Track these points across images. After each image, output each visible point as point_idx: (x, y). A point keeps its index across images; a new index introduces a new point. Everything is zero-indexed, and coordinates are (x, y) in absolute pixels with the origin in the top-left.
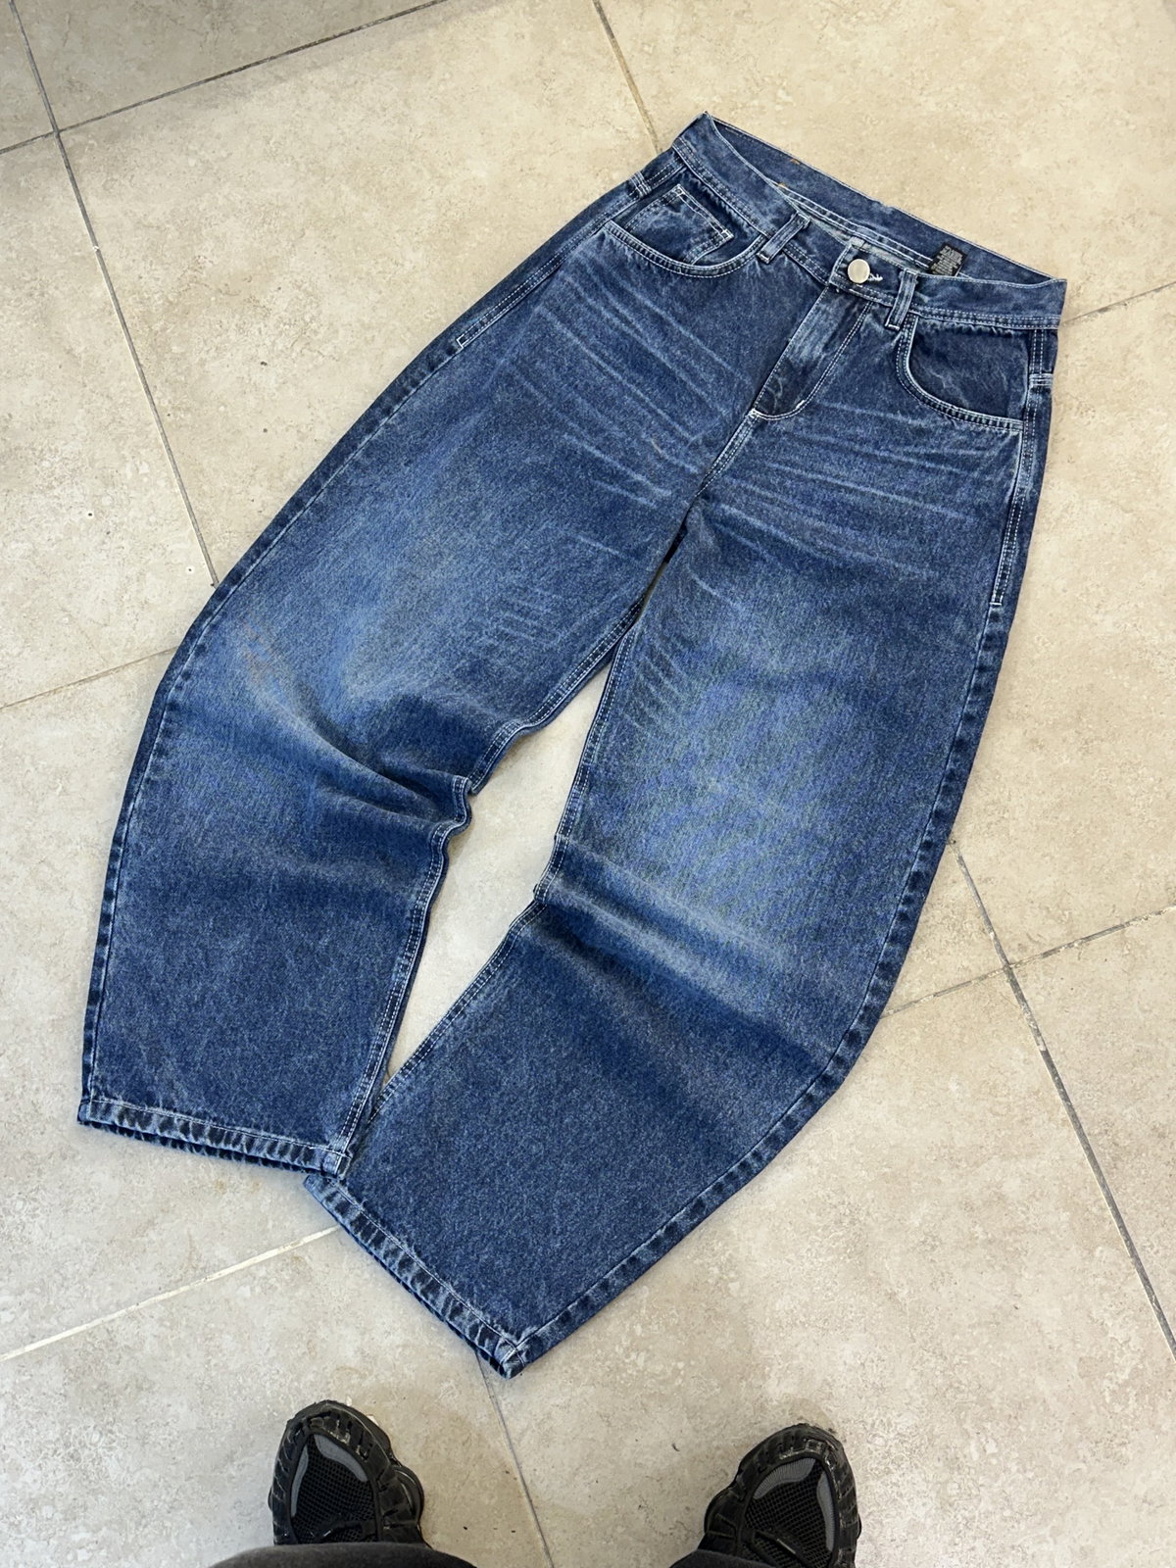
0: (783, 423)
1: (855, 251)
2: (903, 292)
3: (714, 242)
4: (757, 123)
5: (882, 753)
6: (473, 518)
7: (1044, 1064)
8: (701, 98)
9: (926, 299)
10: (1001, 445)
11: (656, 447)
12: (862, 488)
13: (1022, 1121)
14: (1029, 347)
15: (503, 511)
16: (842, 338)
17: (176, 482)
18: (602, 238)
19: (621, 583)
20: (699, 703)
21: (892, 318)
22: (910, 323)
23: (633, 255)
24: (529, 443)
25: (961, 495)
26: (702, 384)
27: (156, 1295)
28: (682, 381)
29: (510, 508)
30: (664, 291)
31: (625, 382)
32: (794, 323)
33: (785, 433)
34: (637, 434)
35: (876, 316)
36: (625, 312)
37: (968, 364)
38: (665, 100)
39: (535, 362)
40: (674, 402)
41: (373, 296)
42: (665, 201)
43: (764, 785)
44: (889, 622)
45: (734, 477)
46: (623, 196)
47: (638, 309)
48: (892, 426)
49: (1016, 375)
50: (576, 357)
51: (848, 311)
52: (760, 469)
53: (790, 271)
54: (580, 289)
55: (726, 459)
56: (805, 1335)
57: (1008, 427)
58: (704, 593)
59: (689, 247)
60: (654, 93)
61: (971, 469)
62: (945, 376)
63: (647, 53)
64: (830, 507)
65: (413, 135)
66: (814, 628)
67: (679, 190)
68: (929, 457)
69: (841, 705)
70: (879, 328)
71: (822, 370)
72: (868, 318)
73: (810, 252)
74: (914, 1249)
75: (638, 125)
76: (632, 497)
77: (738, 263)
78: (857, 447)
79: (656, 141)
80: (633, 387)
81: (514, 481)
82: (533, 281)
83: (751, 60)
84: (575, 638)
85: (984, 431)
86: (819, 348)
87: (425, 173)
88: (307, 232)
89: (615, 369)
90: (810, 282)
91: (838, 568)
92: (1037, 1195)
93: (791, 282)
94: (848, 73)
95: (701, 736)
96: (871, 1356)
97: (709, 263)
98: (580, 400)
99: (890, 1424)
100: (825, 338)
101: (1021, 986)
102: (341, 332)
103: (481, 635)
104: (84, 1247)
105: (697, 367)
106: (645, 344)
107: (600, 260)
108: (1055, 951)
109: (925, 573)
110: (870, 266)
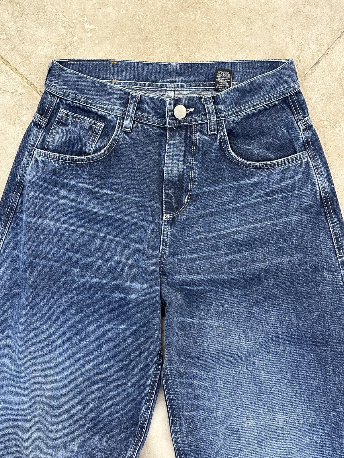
0: (184, 215)
1: (173, 102)
2: (209, 111)
3: (96, 133)
4: (83, 50)
5: (321, 362)
6: (52, 345)
8: (45, 51)
9: (222, 107)
10: (302, 169)
11: (125, 261)
12: (241, 228)
14: (289, 106)
15: (65, 333)
16: (190, 153)
18: (36, 161)
19: (146, 343)
20: (217, 383)
21: (211, 128)
22: (221, 126)
23: (58, 163)
24: (59, 292)
25: (293, 206)
26: (131, 215)
28: (120, 219)
29: (68, 330)
30: (85, 175)
31: (91, 232)
32: (161, 157)
33: (187, 219)
34: (112, 260)
35: (201, 132)
36: (71, 196)
37: (263, 134)
38: (28, 62)
39: (39, 247)
40: (122, 230)
42: (58, 123)
43: (271, 409)
44: (290, 292)
45: (173, 256)
46: (35, 131)
47: (76, 191)
48: (240, 188)
49: (290, 127)
50: (58, 232)
51: (185, 136)
52: (184, 245)
53: (145, 131)
54: (41, 195)
55: (164, 249)
57: (300, 158)
58: (189, 324)
59: (85, 145)
60: (20, 61)
61: (292, 191)
62: (253, 146)
64: (230, 246)
66: (254, 314)
67: (62, 112)
68: (267, 194)
69: (289, 348)
70: (206, 138)
71: (188, 175)
72: (198, 135)
73: (149, 114)
75: (20, 83)
76: (127, 296)
77: (115, 140)
78: (227, 207)
79: (35, 88)
80: (97, 233)
81: (63, 316)
82: (14, 202)
83: (60, 14)
84: (137, 382)
85: (289, 167)
86: (181, 164)
89: (82, 227)
90: (158, 131)
91: (251, 278)
93: (148, 136)
95: (227, 400)
97: (100, 149)
98: (73, 255)
100: (182, 157)
103: (89, 405)
105: (124, 207)
106: (90, 209)
107: (43, 175)
109: (296, 257)
110: (184, 105)
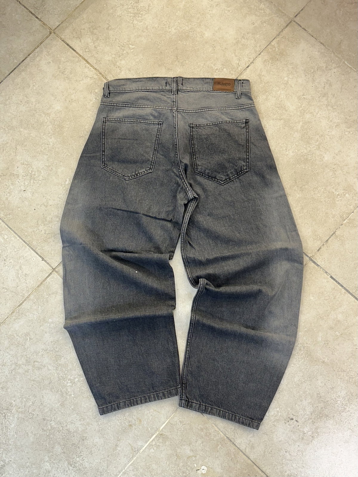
7: (332, 280)
13: (334, 299)
17: (17, 236)
27: (128, 464)
41: (46, 157)
56: (306, 384)
63: (87, 51)
65: (33, 105)
74: (323, 346)
87: (43, 115)
88: (17, 147)
92: (348, 316)
94: (146, 32)
96: (326, 381)
99: (339, 396)
101: (316, 262)
102: (42, 172)
104: (101, 461)
108: (320, 248)
